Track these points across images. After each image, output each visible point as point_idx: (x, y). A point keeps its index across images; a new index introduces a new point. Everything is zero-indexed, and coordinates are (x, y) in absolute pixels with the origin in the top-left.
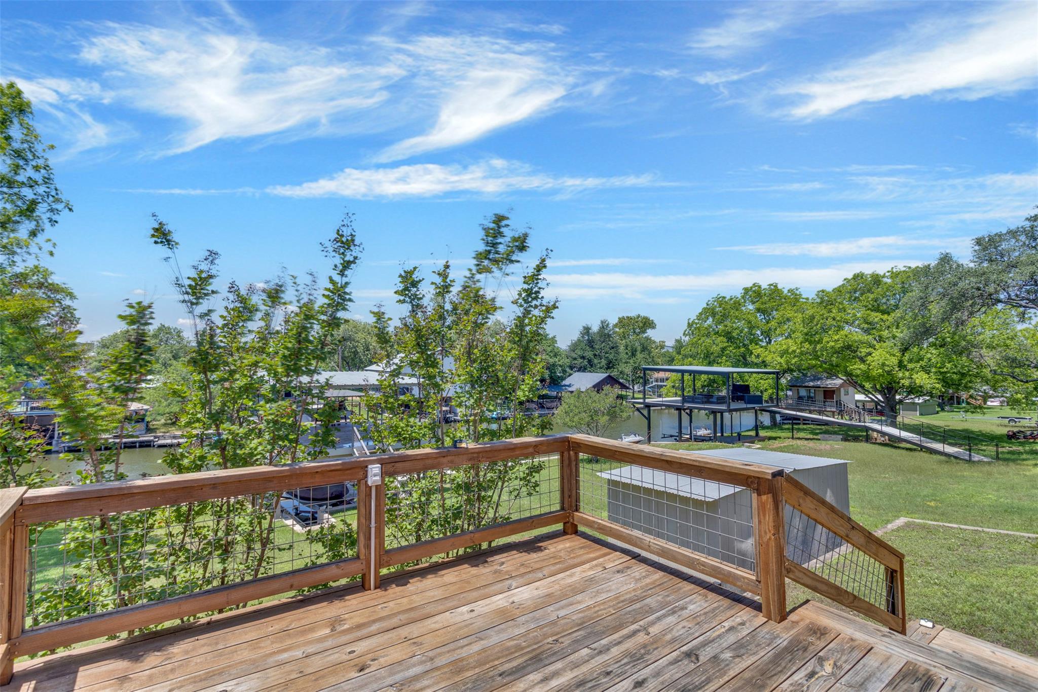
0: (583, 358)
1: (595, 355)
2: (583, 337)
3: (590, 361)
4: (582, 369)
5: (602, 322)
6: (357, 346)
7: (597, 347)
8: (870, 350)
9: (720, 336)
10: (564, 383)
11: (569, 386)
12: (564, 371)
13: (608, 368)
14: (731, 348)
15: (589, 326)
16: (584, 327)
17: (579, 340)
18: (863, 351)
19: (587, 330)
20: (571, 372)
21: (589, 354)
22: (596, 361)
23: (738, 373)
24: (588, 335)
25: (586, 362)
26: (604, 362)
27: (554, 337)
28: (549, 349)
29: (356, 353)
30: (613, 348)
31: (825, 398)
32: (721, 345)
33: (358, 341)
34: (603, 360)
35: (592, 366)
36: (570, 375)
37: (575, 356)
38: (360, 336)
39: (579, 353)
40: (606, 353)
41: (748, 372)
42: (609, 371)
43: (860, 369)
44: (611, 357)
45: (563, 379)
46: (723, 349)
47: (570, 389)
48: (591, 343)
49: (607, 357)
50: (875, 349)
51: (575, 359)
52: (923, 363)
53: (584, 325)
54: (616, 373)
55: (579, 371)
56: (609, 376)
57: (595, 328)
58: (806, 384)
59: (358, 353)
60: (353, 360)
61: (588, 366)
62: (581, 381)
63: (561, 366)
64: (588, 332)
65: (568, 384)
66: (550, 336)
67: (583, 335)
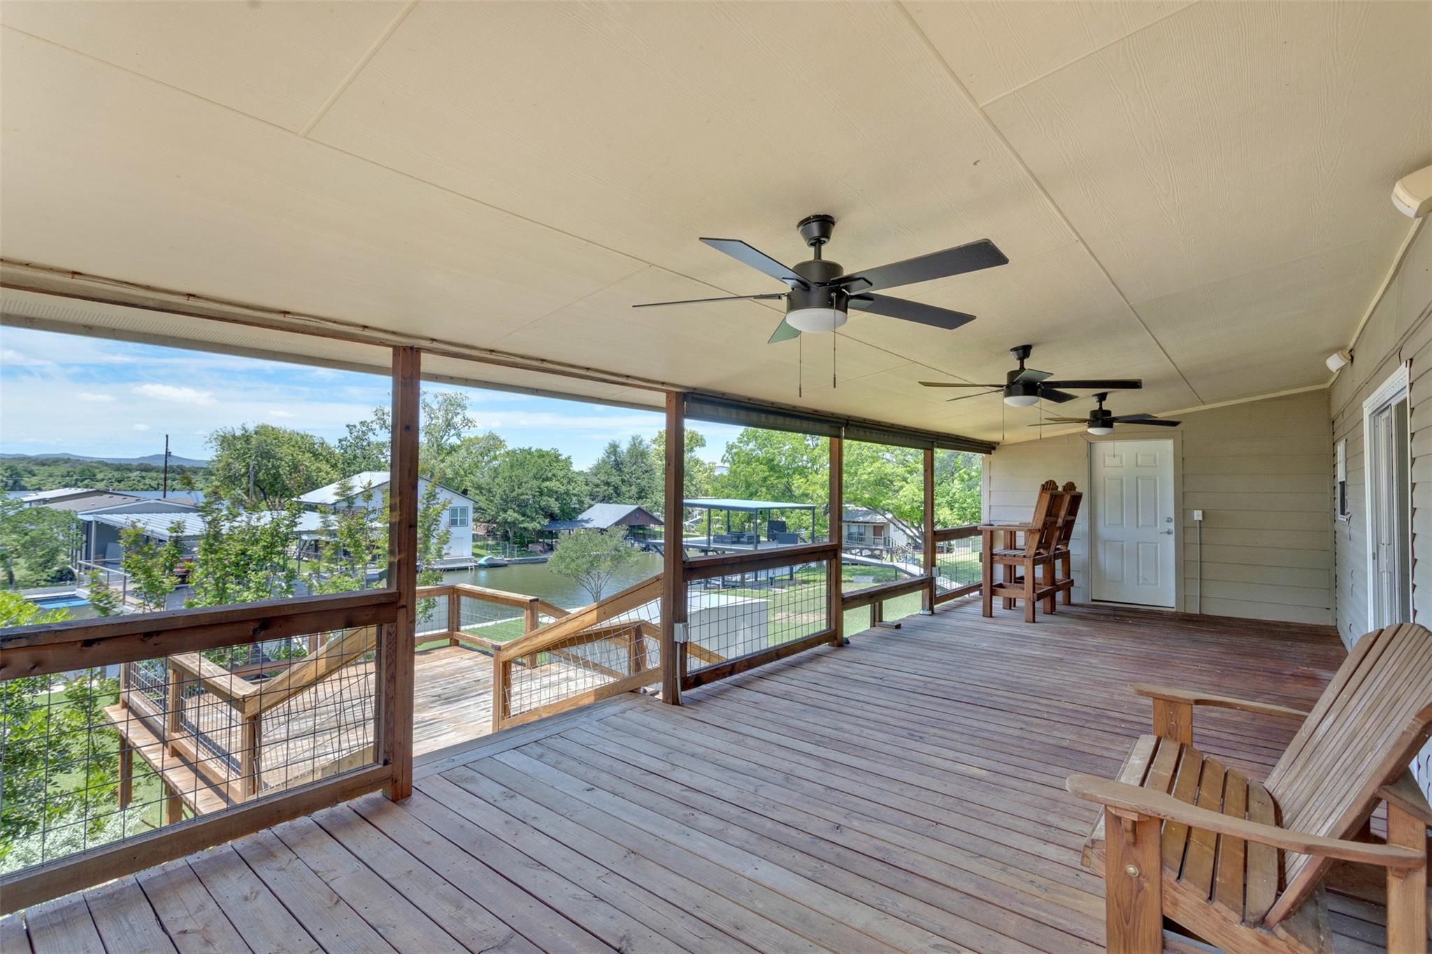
0: (608, 484)
1: (623, 481)
2: (608, 457)
3: (616, 489)
4: (606, 499)
5: (634, 438)
6: (279, 467)
7: (626, 470)
8: (904, 483)
9: (761, 464)
10: (580, 517)
11: (587, 521)
12: (581, 502)
13: (640, 498)
14: (772, 479)
15: (617, 443)
16: (610, 444)
17: (604, 461)
18: (897, 484)
19: (614, 448)
20: (592, 503)
21: (615, 479)
22: (624, 489)
23: (779, 508)
24: (615, 455)
25: (611, 490)
26: (634, 490)
27: (569, 458)
28: (561, 474)
29: (277, 476)
30: (647, 472)
31: (874, 535)
32: (762, 475)
33: (281, 459)
34: (633, 487)
35: (618, 495)
36: (590, 506)
37: (597, 481)
38: (283, 452)
39: (603, 478)
40: (638, 478)
41: (790, 508)
42: (641, 501)
43: (893, 504)
44: (643, 483)
45: (581, 511)
46: (765, 479)
47: (587, 526)
48: (618, 465)
49: (639, 484)
50: (907, 483)
51: (597, 486)
52: (948, 498)
53: (610, 442)
54: (649, 504)
55: (602, 501)
56: (639, 509)
57: (624, 447)
58: (856, 519)
59: (280, 475)
60: (272, 486)
61: (613, 495)
62: (603, 515)
63: (575, 495)
64: (615, 451)
65: (585, 518)
66: (563, 457)
67: (609, 454)
